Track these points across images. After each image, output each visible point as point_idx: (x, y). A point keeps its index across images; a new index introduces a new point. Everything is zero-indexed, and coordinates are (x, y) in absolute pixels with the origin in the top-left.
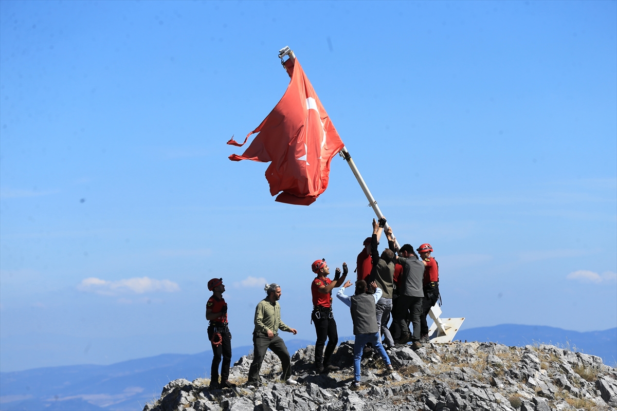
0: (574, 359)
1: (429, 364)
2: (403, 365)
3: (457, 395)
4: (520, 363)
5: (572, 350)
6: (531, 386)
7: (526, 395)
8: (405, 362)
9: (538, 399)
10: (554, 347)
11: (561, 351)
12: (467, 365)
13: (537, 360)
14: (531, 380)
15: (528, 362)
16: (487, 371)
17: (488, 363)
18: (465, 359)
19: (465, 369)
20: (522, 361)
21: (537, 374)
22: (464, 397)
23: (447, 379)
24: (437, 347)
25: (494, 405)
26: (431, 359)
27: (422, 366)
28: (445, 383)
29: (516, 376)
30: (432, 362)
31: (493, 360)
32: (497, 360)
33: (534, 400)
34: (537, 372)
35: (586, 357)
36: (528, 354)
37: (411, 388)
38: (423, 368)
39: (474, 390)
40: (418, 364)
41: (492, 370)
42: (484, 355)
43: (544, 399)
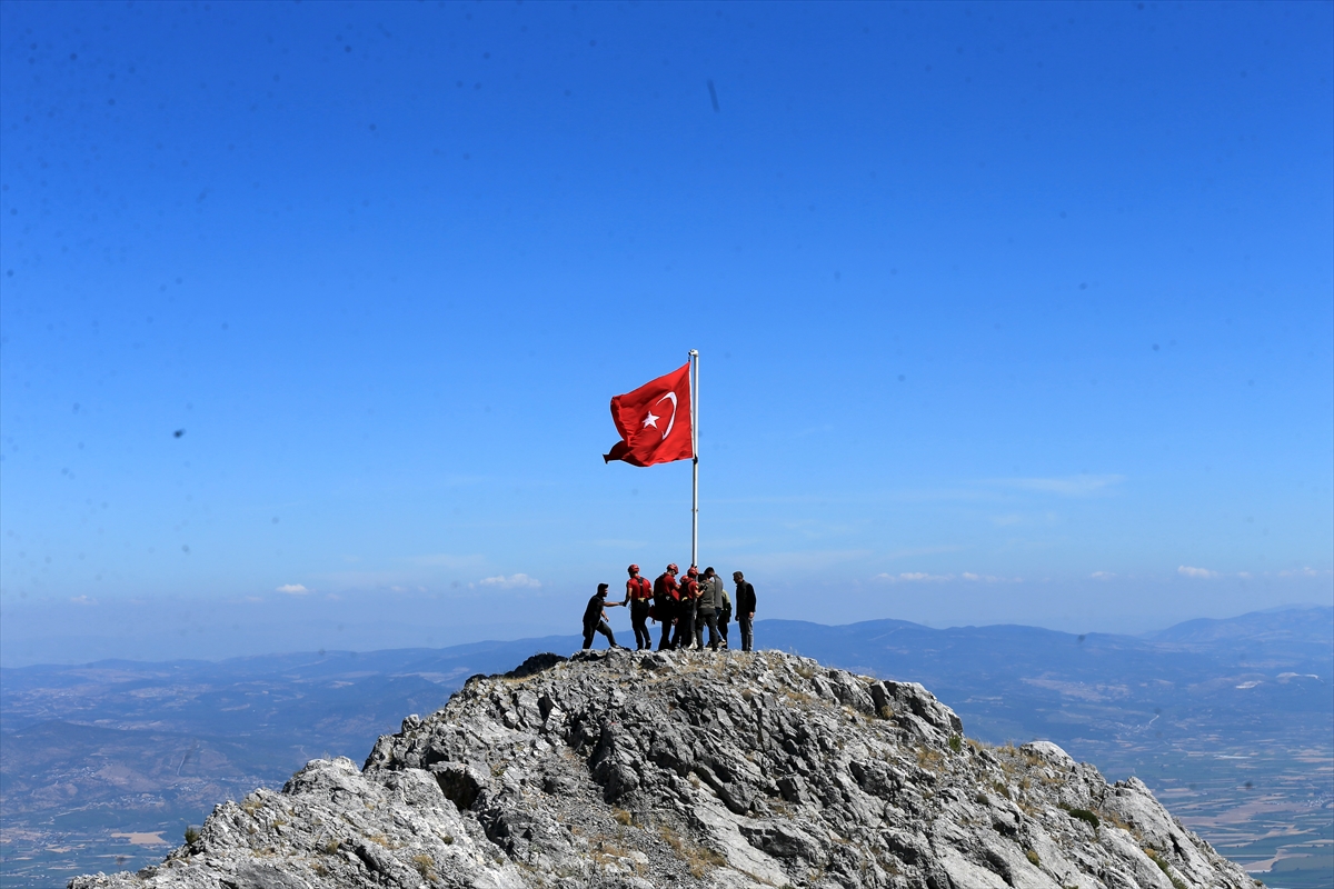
0: (795, 662)
2: (658, 666)
3: (700, 691)
5: (794, 654)
6: (760, 683)
7: (755, 690)
8: (660, 664)
9: (765, 694)
10: (780, 652)
11: (785, 655)
12: (710, 666)
13: (765, 663)
14: (760, 679)
15: (758, 664)
16: (725, 672)
17: (726, 665)
18: (708, 662)
19: (708, 670)
20: (754, 664)
21: (765, 674)
22: (706, 693)
23: (693, 678)
25: (730, 698)
26: (680, 661)
27: (673, 667)
28: (691, 681)
29: (748, 675)
30: (681, 664)
31: (730, 662)
32: (733, 662)
33: (761, 695)
34: (765, 672)
35: (804, 659)
36: (759, 658)
37: (664, 685)
38: (674, 669)
39: (714, 686)
40: (670, 665)
41: (729, 671)
42: (724, 658)
43: (769, 694)
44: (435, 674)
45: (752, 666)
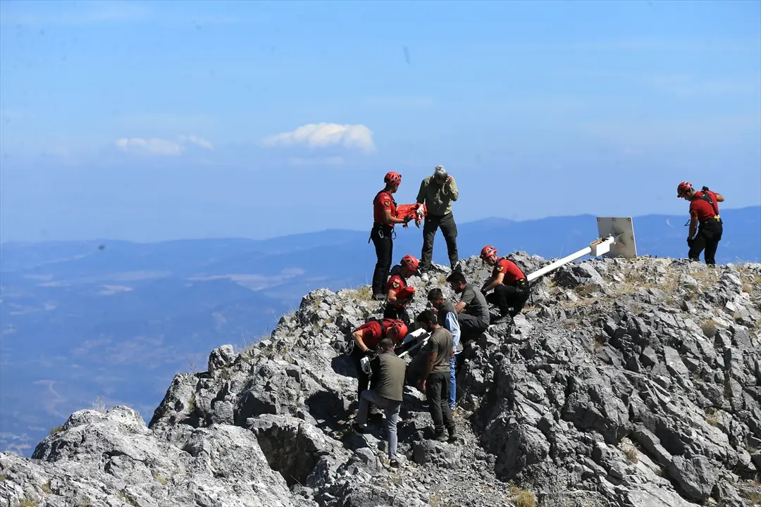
1: (611, 283)
2: (580, 283)
3: (640, 320)
4: (718, 284)
6: (729, 312)
7: (722, 321)
8: (583, 280)
9: (737, 327)
12: (655, 285)
13: (738, 282)
14: (729, 305)
15: (727, 283)
16: (677, 293)
17: (680, 284)
18: (653, 278)
19: (652, 290)
20: (721, 282)
21: (737, 297)
22: (648, 323)
23: (631, 301)
24: (621, 263)
25: (684, 333)
26: (613, 277)
27: (602, 285)
28: (628, 306)
29: (712, 299)
30: (614, 280)
31: (685, 280)
32: (691, 280)
33: (731, 329)
34: (738, 295)
36: (728, 274)
37: (587, 310)
38: (603, 287)
39: (661, 315)
40: (597, 282)
41: (684, 292)
42: (676, 274)
43: (742, 328)
44: (255, 277)
45: (718, 286)
